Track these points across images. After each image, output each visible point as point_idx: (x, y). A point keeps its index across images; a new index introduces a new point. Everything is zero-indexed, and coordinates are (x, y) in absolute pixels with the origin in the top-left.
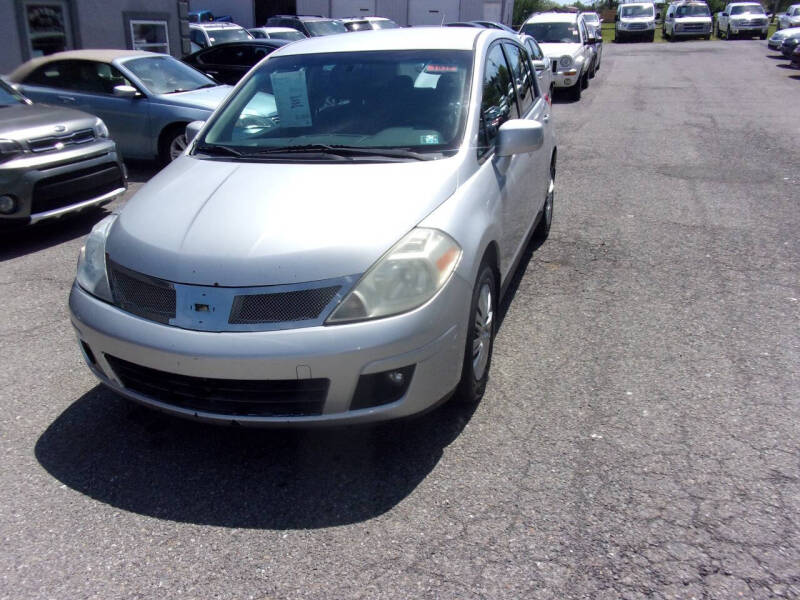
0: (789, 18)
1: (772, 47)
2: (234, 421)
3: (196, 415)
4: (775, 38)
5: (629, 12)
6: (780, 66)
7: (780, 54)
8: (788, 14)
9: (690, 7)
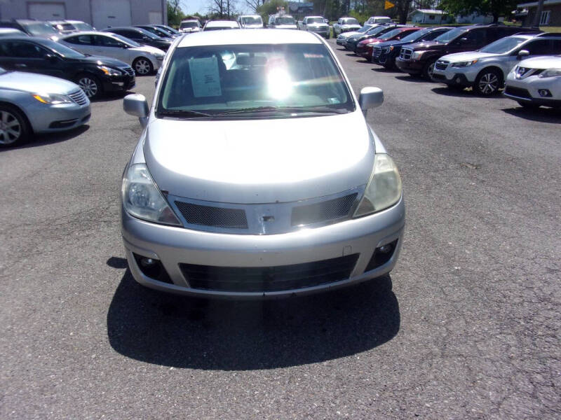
0: (340, 26)
1: (339, 43)
2: (294, 293)
3: (264, 295)
4: (340, 38)
5: (247, 21)
6: (347, 55)
7: (343, 47)
8: (339, 24)
9: (283, 18)
